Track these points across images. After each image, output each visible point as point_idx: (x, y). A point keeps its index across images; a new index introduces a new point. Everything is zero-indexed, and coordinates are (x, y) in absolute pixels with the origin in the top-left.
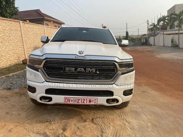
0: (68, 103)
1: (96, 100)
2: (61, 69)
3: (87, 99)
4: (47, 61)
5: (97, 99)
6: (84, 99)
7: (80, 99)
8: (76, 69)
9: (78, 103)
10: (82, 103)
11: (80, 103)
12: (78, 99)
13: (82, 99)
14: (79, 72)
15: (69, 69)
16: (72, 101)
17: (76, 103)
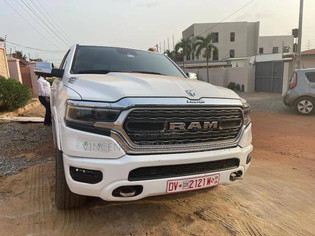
0: (174, 191)
1: (217, 177)
2: (160, 126)
3: (204, 178)
4: (132, 112)
5: (218, 175)
6: (201, 178)
7: (194, 180)
8: (188, 124)
9: (190, 187)
10: (197, 188)
11: (194, 188)
12: (190, 180)
13: (198, 179)
14: (193, 130)
15: (176, 125)
16: (180, 186)
17: (187, 189)
